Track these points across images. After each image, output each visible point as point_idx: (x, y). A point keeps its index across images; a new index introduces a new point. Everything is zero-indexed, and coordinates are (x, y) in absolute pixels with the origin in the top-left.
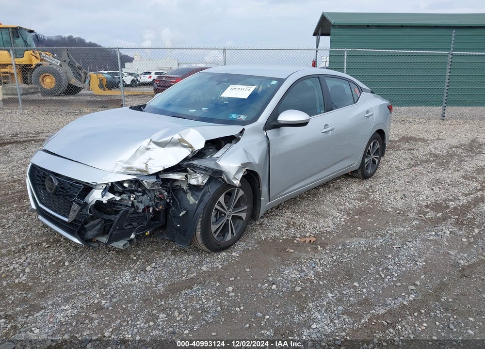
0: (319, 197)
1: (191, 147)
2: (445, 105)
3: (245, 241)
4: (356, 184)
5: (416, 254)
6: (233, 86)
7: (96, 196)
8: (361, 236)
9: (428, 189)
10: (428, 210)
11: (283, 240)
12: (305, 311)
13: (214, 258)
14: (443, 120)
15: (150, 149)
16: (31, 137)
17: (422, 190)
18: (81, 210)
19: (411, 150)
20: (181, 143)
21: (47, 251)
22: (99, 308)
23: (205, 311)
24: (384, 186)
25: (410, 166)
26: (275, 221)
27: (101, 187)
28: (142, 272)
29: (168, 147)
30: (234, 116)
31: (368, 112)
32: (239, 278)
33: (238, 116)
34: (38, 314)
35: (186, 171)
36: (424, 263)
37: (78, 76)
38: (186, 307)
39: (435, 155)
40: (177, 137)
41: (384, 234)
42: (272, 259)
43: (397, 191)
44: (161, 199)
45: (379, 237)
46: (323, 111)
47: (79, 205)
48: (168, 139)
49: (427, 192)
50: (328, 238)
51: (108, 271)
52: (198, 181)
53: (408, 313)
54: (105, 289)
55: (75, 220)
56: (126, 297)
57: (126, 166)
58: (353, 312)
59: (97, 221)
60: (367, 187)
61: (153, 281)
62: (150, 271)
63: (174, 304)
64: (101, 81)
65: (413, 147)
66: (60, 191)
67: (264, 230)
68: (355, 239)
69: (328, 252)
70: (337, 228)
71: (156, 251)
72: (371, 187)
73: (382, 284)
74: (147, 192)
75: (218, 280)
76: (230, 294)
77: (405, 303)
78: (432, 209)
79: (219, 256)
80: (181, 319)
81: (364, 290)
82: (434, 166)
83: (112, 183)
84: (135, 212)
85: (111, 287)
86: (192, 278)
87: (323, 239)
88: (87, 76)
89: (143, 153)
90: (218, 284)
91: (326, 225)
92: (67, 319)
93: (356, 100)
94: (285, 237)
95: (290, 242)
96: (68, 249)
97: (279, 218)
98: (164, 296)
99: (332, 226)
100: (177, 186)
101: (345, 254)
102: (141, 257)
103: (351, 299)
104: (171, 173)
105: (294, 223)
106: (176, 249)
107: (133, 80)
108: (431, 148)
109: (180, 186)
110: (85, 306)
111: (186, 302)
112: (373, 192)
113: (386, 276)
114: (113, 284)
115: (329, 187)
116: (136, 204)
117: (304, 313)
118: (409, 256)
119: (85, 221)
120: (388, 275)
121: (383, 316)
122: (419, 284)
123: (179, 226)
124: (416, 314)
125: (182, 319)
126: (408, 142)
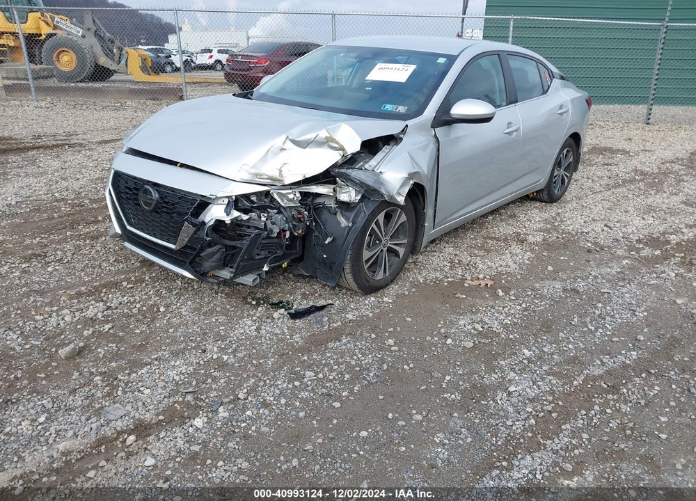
0: (488, 227)
1: (342, 149)
2: (652, 102)
3: (397, 284)
4: (535, 211)
5: (634, 302)
6: (383, 65)
7: (215, 213)
8: (555, 279)
9: (638, 218)
10: (641, 246)
11: (448, 282)
12: (497, 371)
13: (361, 304)
14: (648, 124)
15: (285, 149)
16: (61, 140)
17: (629, 219)
18: (195, 233)
19: (607, 165)
20: (328, 142)
21: (131, 293)
22: (222, 366)
23: (364, 369)
24: (576, 213)
25: (608, 187)
26: (433, 259)
27: (221, 202)
28: (268, 321)
29: (310, 148)
30: (389, 107)
31: (561, 107)
32: (399, 329)
33: (395, 107)
34: (143, 371)
35: (335, 182)
36: (646, 314)
37: (109, 53)
38: (338, 364)
39: (642, 173)
40: (323, 134)
41: (586, 276)
42: (439, 306)
43: (594, 220)
44: (300, 220)
45: (579, 280)
46: (504, 104)
47: (194, 225)
48: (311, 136)
49: (637, 222)
50: (511, 281)
51: (222, 319)
52: (350, 196)
53: (633, 374)
54: (222, 341)
55: (186, 247)
56: (255, 351)
57: (253, 171)
58: (560, 372)
59: (216, 248)
60: (553, 214)
61: (286, 331)
62: (279, 319)
63: (321, 360)
64: (144, 60)
65: (610, 161)
66: (164, 207)
67: (420, 269)
68: (547, 282)
69: (514, 298)
70: (521, 268)
71: (280, 294)
72: (558, 214)
73: (593, 339)
74: (282, 210)
75: (373, 331)
76: (392, 348)
77: (628, 362)
78: (647, 244)
79: (367, 302)
80: (334, 378)
81: (570, 346)
82: (643, 188)
83: (236, 196)
84: (268, 237)
85: (232, 339)
86: (336, 328)
87: (503, 282)
88: (123, 52)
89: (276, 154)
90: (373, 336)
91: (504, 264)
92: (182, 377)
93: (546, 89)
94: (450, 279)
95: (459, 284)
96: (159, 290)
97: (438, 254)
98: (306, 350)
99: (514, 266)
100: (320, 204)
101: (536, 301)
102: (262, 302)
103: (555, 356)
104: (313, 185)
105: (460, 261)
106: (307, 292)
107: (185, 61)
108: (635, 162)
109: (324, 204)
110: (202, 362)
111: (335, 357)
112: (562, 221)
113: (596, 329)
114: (232, 335)
115: (500, 214)
116: (269, 225)
117: (497, 373)
118: (625, 305)
119: (201, 247)
120: (599, 328)
121: (601, 377)
122: (642, 338)
123: (325, 256)
124: (644, 375)
125: (337, 377)
126: (602, 154)
